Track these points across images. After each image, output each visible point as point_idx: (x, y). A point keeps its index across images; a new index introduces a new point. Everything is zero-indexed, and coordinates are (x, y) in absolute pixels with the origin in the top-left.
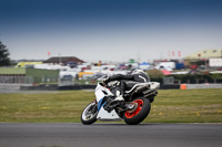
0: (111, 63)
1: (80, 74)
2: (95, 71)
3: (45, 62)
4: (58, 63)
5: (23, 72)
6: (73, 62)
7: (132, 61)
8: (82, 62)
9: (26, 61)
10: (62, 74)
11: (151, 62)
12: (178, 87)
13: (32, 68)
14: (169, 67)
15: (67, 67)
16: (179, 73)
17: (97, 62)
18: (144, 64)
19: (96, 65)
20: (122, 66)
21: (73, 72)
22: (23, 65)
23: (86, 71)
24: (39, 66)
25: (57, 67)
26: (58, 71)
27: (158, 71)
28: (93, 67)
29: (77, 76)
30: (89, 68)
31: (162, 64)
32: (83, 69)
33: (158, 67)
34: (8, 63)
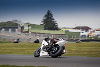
1: (90, 34)
2: (96, 33)
3: (74, 29)
4: (80, 29)
5: (64, 33)
6: (87, 29)
8: (91, 29)
9: (65, 28)
10: (81, 34)
13: (68, 31)
15: (84, 31)
17: (98, 29)
19: (97, 30)
21: (86, 34)
22: (64, 30)
23: (92, 33)
24: (71, 30)
25: (79, 31)
26: (80, 33)
28: (96, 31)
29: (88, 36)
30: (94, 32)
32: (91, 32)
34: (57, 29)
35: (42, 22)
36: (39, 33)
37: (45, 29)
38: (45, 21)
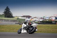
0: (39, 17)
1: (31, 20)
2: (34, 19)
3: (22, 17)
4: (25, 17)
5: (16, 19)
6: (29, 17)
7: (44, 17)
8: (31, 17)
9: (17, 16)
10: (26, 20)
11: (49, 17)
12: (56, 24)
13: (18, 18)
14: (54, 19)
15: (27, 18)
16: (56, 20)
17: (35, 17)
18: (47, 18)
20: (41, 18)
22: (16, 17)
23: (32, 19)
24: (20, 18)
25: (25, 18)
26: (25, 19)
27: (51, 20)
28: (34, 18)
29: (30, 21)
30: (33, 18)
31: (52, 18)
32: (31, 19)
33: (51, 19)
34: (12, 17)
35: (3, 13)
36: (2, 19)
37: (5, 17)
38: (5, 12)
